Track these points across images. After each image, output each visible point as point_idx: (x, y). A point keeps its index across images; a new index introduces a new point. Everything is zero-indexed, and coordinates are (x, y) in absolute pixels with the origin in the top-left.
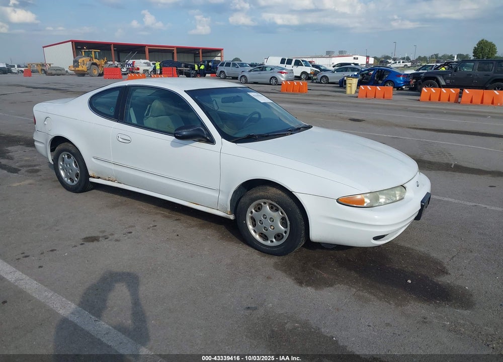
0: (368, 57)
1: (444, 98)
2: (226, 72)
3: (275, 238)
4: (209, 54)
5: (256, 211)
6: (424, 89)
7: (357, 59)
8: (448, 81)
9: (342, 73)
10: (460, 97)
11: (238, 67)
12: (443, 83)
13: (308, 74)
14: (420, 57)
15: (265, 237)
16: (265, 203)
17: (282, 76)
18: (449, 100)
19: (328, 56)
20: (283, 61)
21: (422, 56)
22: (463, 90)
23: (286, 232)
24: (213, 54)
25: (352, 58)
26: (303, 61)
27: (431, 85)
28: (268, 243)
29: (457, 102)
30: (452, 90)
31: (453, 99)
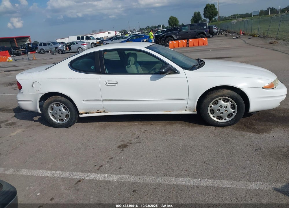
0: (116, 32)
1: (181, 45)
2: (44, 49)
3: (227, 117)
4: (21, 40)
5: (213, 105)
6: (170, 42)
7: (110, 33)
8: (178, 37)
9: (116, 40)
10: (188, 44)
11: (52, 45)
12: (175, 38)
13: (95, 44)
14: (141, 28)
15: (220, 118)
16: (220, 99)
17: (84, 46)
18: (183, 46)
19: (94, 33)
20: (78, 38)
21: (142, 28)
22: (188, 40)
23: (234, 112)
24: (23, 40)
25: (108, 33)
26: (90, 37)
27: (170, 40)
28: (223, 121)
29: (187, 46)
30: (183, 41)
31: (185, 45)
